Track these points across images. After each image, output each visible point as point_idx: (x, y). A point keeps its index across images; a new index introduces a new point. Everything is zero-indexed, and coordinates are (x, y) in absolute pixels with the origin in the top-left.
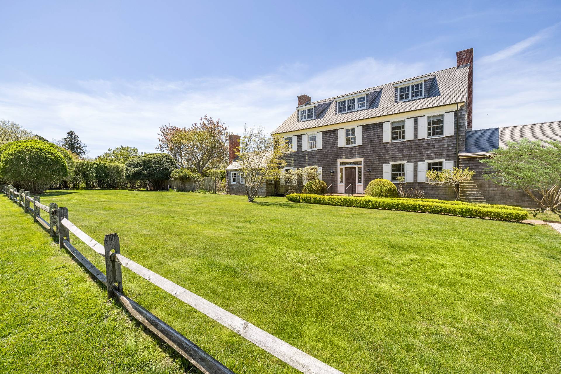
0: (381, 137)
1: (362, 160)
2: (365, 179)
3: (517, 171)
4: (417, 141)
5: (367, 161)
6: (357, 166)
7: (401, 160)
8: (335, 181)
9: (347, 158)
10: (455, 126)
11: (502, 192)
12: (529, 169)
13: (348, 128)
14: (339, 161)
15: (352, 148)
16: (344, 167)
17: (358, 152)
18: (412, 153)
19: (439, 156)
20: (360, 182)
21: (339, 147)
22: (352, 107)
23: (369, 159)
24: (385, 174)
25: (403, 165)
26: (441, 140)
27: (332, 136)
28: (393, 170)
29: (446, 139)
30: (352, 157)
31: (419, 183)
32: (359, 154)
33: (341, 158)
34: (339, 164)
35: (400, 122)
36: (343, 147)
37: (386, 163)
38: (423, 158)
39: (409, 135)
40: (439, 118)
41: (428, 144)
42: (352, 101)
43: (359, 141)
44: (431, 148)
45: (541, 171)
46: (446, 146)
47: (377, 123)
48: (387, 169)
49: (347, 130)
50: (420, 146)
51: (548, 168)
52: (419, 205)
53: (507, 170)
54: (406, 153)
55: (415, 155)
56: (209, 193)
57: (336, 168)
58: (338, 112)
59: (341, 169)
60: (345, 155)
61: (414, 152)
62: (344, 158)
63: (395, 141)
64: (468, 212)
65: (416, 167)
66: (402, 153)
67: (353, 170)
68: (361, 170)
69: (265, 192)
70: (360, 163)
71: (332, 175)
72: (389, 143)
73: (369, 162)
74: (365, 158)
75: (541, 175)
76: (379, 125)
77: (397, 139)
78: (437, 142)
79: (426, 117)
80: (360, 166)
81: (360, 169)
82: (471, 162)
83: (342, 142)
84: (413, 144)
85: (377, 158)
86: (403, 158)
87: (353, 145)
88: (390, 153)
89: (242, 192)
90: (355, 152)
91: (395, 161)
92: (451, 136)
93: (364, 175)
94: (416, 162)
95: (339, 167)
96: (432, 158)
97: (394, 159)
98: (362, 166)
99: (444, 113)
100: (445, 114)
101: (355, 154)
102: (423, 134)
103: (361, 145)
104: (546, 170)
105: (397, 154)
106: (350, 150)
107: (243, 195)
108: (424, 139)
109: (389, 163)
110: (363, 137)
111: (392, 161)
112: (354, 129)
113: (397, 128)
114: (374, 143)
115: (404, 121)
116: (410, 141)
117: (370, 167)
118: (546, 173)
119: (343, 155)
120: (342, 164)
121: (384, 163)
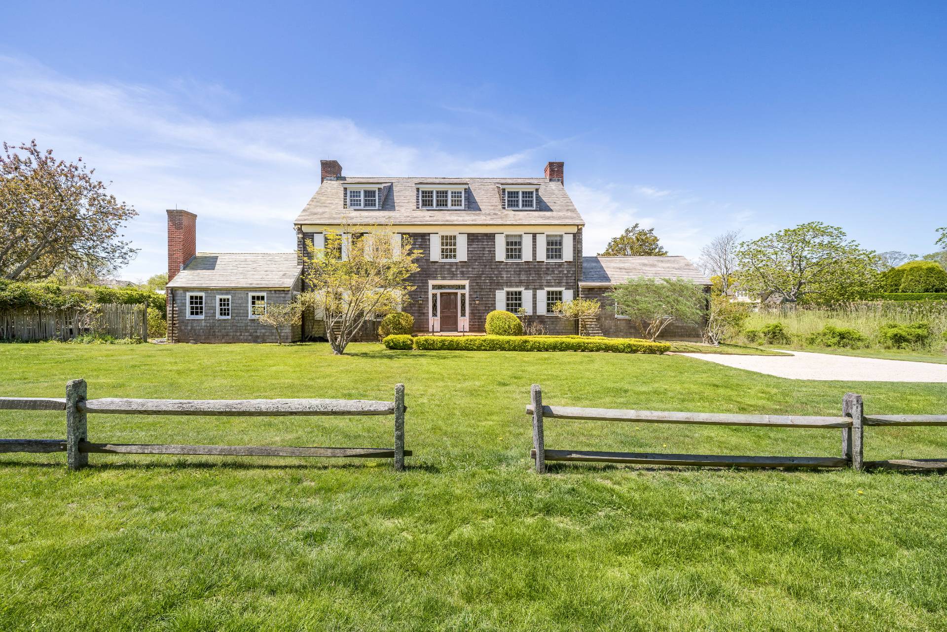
0: (492, 253)
1: (466, 283)
2: (471, 310)
3: (634, 303)
4: (536, 264)
5: (474, 284)
6: (460, 292)
7: (517, 286)
8: (424, 313)
9: (444, 278)
10: (574, 250)
11: (616, 325)
12: (645, 302)
13: (445, 234)
14: (431, 283)
15: (451, 264)
16: (438, 292)
17: (460, 271)
18: (531, 278)
19: (559, 284)
20: (463, 315)
21: (431, 260)
22: (442, 203)
23: (477, 283)
24: (498, 305)
25: (520, 293)
26: (560, 265)
27: (420, 243)
28: (508, 299)
29: (565, 264)
30: (452, 278)
31: (539, 316)
32: (462, 274)
33: (435, 278)
34: (430, 287)
35: (515, 236)
36: (437, 262)
37: (500, 289)
38: (542, 285)
39: (527, 256)
40: (558, 239)
41: (548, 269)
42: (443, 194)
43: (462, 254)
44: (551, 274)
45: (655, 304)
46: (566, 272)
47: (487, 234)
48: (501, 296)
49: (443, 237)
50: (539, 270)
51: (661, 301)
52: (584, 343)
53: (626, 303)
54: (523, 277)
55: (534, 281)
56: (123, 341)
57: (427, 292)
58: (420, 206)
59: (433, 294)
60: (441, 274)
61: (533, 277)
62: (439, 278)
63: (510, 261)
64: (629, 347)
65: (534, 296)
66: (519, 277)
67: (452, 297)
68: (465, 297)
69: (289, 334)
70: (463, 287)
71: (421, 304)
72: (503, 262)
73: (477, 287)
74: (470, 280)
75: (656, 307)
76: (491, 237)
77: (512, 258)
78: (557, 267)
79: (545, 235)
80: (462, 291)
81: (463, 295)
82: (591, 292)
83: (435, 254)
84: (531, 266)
85: (487, 281)
86: (520, 283)
87: (453, 260)
88: (505, 276)
89: (223, 336)
90: (456, 271)
91: (511, 286)
92: (570, 262)
93: (470, 304)
94: (535, 290)
95: (431, 292)
96: (552, 286)
97: (509, 284)
98: (467, 291)
99: (563, 233)
100: (565, 236)
101: (457, 274)
102: (542, 256)
103: (466, 262)
104: (659, 303)
105: (513, 278)
106: (448, 267)
107: (225, 343)
108: (543, 262)
109: (503, 289)
110: (468, 251)
111: (507, 286)
112: (455, 237)
113: (512, 243)
114: (483, 260)
115: (520, 236)
116: (527, 262)
117: (478, 293)
118: (659, 305)
119: (436, 274)
120: (434, 287)
121: (497, 289)
